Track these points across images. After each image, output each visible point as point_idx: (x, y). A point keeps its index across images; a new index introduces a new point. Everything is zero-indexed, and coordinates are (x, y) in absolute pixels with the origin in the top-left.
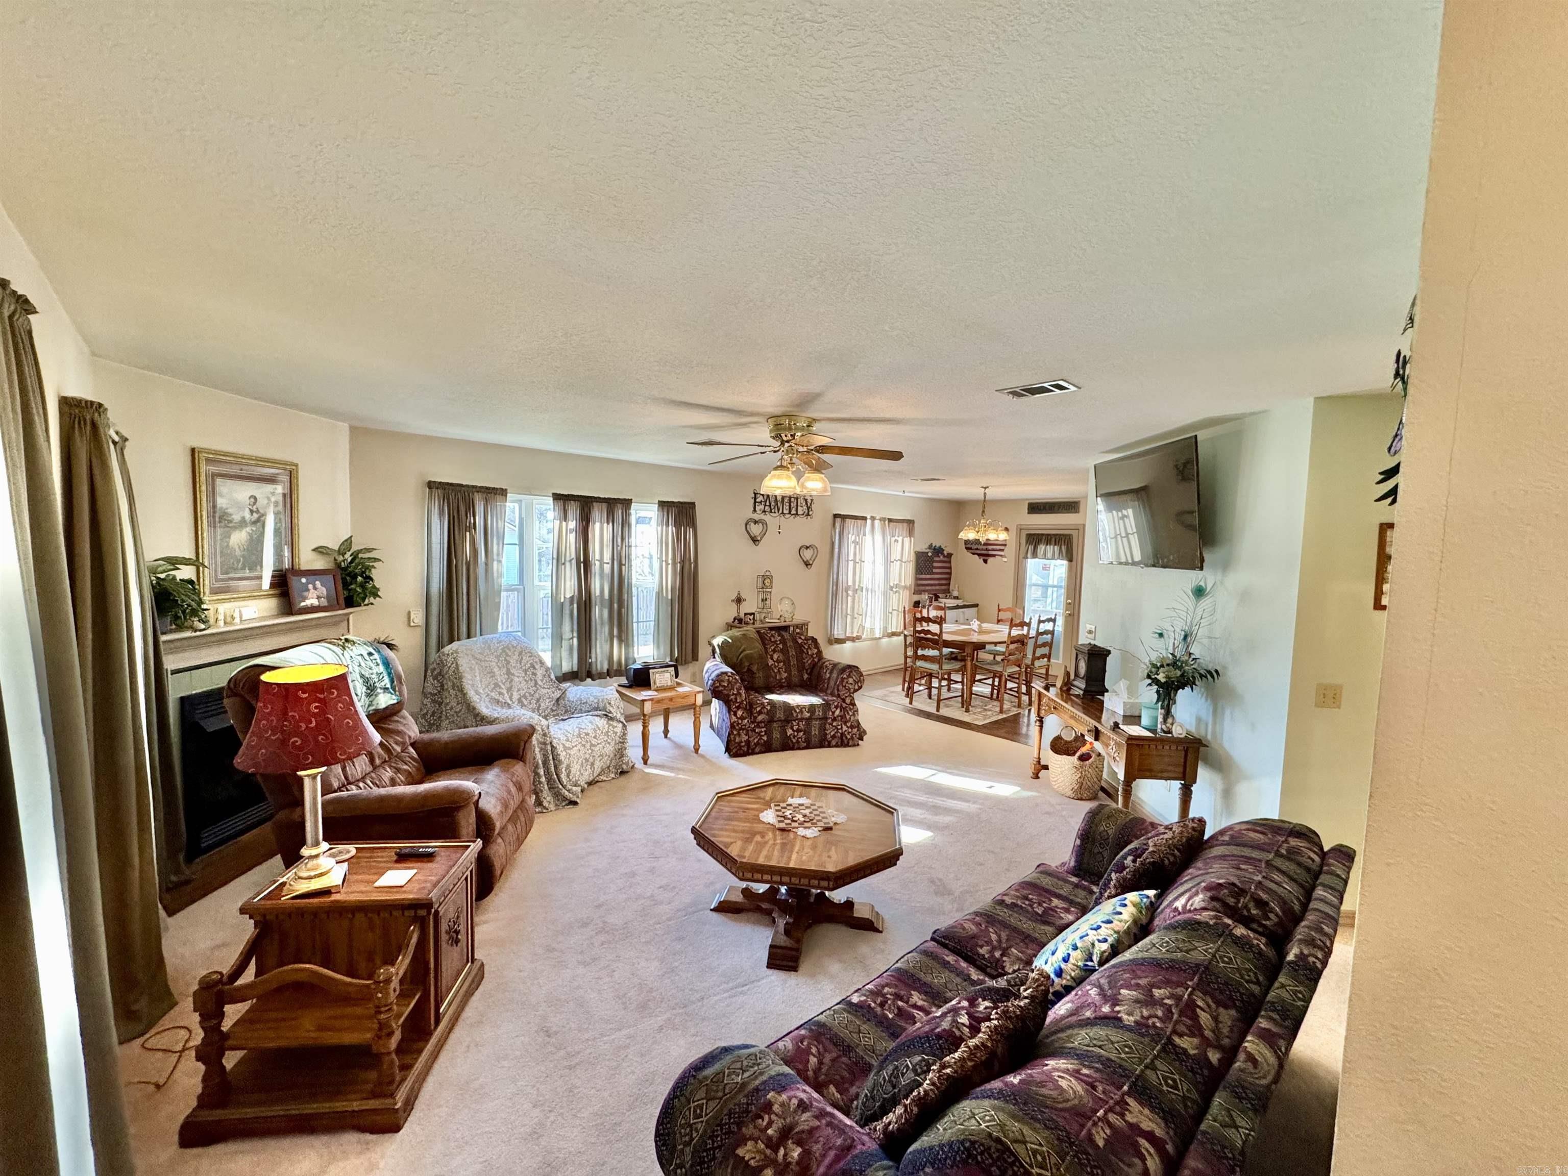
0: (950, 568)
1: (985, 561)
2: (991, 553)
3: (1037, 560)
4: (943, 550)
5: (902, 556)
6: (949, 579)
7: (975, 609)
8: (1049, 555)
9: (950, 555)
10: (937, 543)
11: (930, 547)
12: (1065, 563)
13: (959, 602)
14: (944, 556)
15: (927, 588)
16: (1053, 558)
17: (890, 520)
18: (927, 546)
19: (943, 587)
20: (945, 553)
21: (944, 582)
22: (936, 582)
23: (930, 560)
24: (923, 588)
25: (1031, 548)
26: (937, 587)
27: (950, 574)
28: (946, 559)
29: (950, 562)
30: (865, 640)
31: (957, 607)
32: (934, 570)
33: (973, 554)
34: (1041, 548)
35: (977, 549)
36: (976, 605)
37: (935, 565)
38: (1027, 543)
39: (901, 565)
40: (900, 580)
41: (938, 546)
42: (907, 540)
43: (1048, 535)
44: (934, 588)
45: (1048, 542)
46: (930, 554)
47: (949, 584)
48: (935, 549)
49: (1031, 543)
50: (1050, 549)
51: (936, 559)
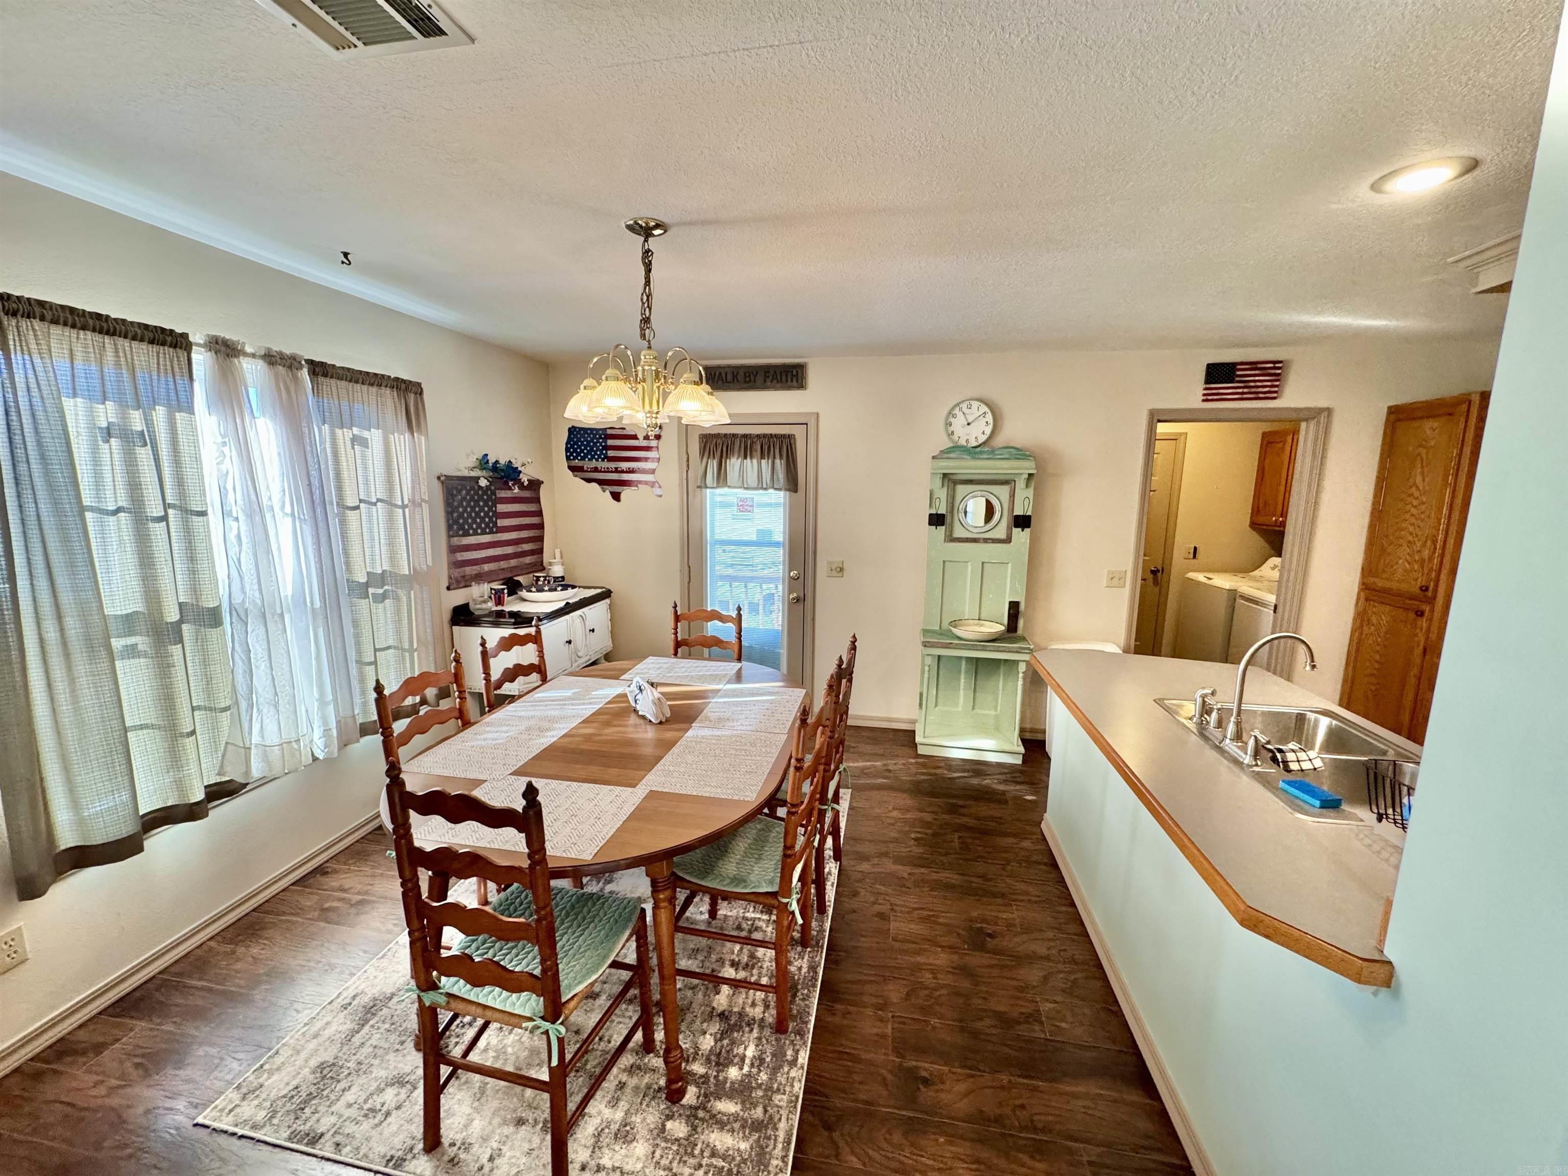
0: (539, 513)
1: (616, 497)
2: (625, 477)
3: (725, 490)
4: (517, 472)
5: (390, 489)
6: (540, 539)
7: (603, 605)
8: (752, 478)
9: (535, 485)
10: (501, 455)
11: (483, 462)
12: (779, 497)
13: (572, 595)
14: (522, 486)
15: (487, 567)
16: (761, 487)
17: (319, 370)
18: (472, 461)
19: (528, 560)
20: (524, 479)
21: (526, 547)
22: (509, 550)
23: (488, 497)
24: (470, 570)
25: (713, 464)
26: (513, 562)
27: (541, 526)
28: (526, 494)
29: (537, 500)
30: (264, 782)
31: (568, 609)
32: (501, 523)
33: (589, 481)
34: (734, 464)
35: (596, 470)
36: (606, 594)
37: (501, 508)
38: (702, 455)
39: (390, 519)
40: (393, 557)
41: (503, 461)
42: (401, 441)
43: (745, 436)
44: (503, 564)
45: (746, 453)
46: (483, 483)
47: (540, 551)
48: (495, 467)
49: (711, 455)
50: (751, 466)
51: (503, 494)
